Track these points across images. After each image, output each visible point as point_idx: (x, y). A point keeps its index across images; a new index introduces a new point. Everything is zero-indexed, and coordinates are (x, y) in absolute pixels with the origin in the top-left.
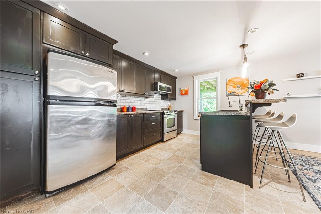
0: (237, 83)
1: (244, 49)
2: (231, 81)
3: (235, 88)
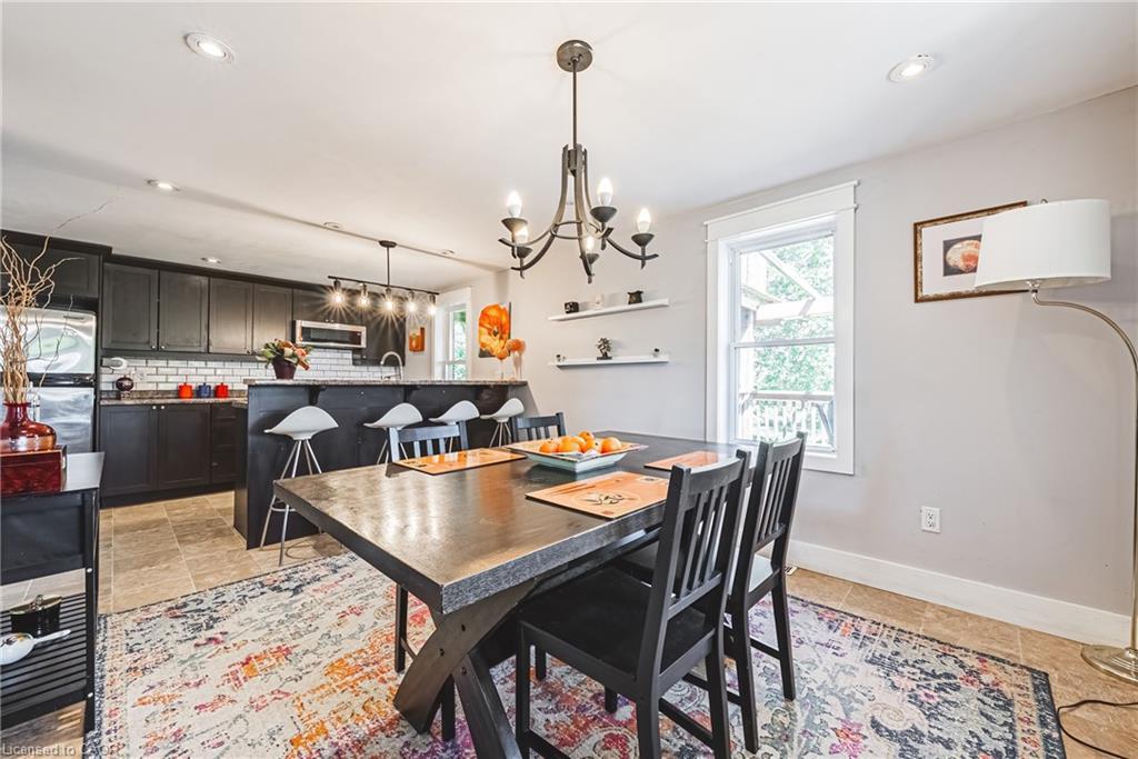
0: (493, 322)
3: (490, 334)
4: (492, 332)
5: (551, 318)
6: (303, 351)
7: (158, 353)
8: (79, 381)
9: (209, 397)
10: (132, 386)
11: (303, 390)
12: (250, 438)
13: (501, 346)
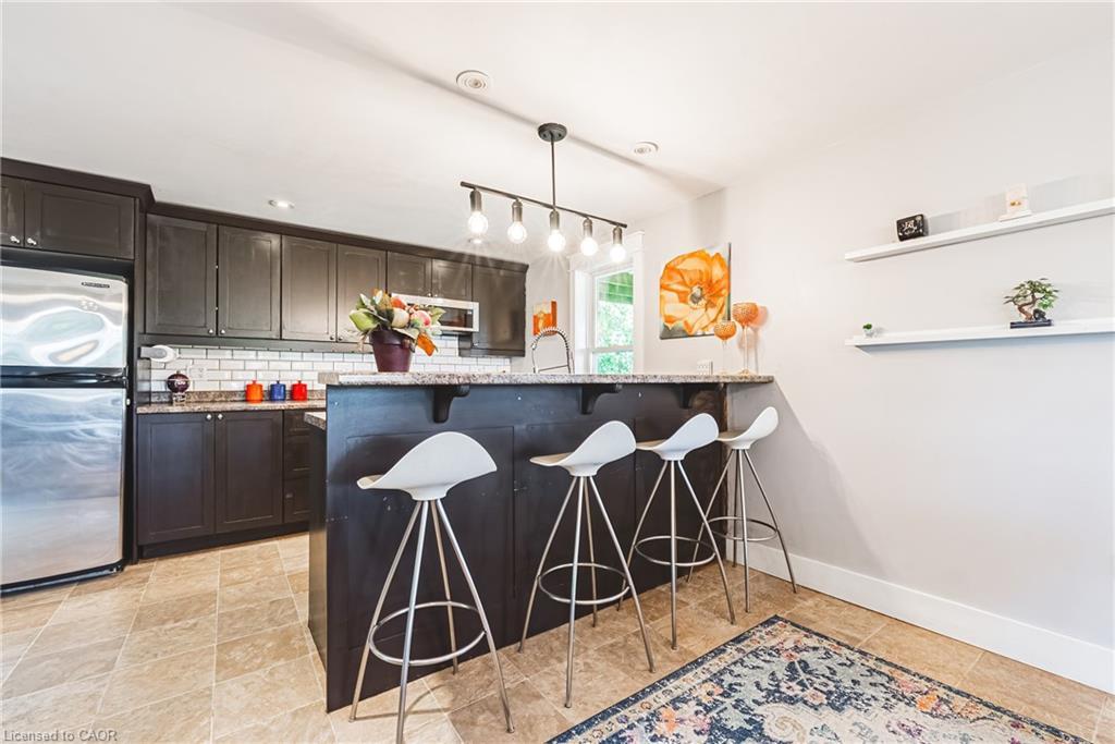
0: (691, 281)
2: (673, 269)
3: (685, 301)
4: (689, 296)
5: (848, 256)
6: (427, 314)
7: (216, 340)
8: (104, 379)
9: (284, 400)
10: (187, 386)
11: (422, 394)
12: (329, 490)
13: (709, 318)
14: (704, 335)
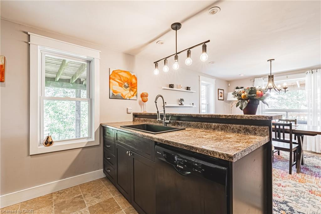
0: (124, 80)
1: (176, 31)
2: (117, 73)
3: (121, 87)
4: (123, 85)
13: (131, 94)
14: (129, 99)
